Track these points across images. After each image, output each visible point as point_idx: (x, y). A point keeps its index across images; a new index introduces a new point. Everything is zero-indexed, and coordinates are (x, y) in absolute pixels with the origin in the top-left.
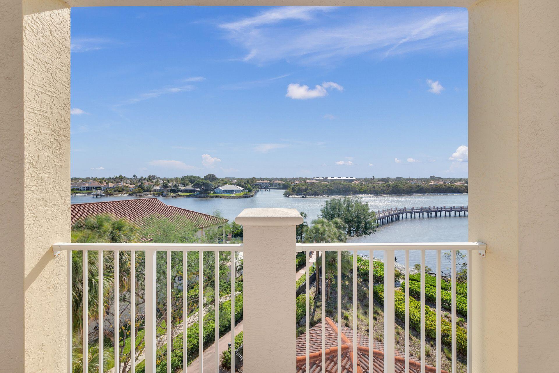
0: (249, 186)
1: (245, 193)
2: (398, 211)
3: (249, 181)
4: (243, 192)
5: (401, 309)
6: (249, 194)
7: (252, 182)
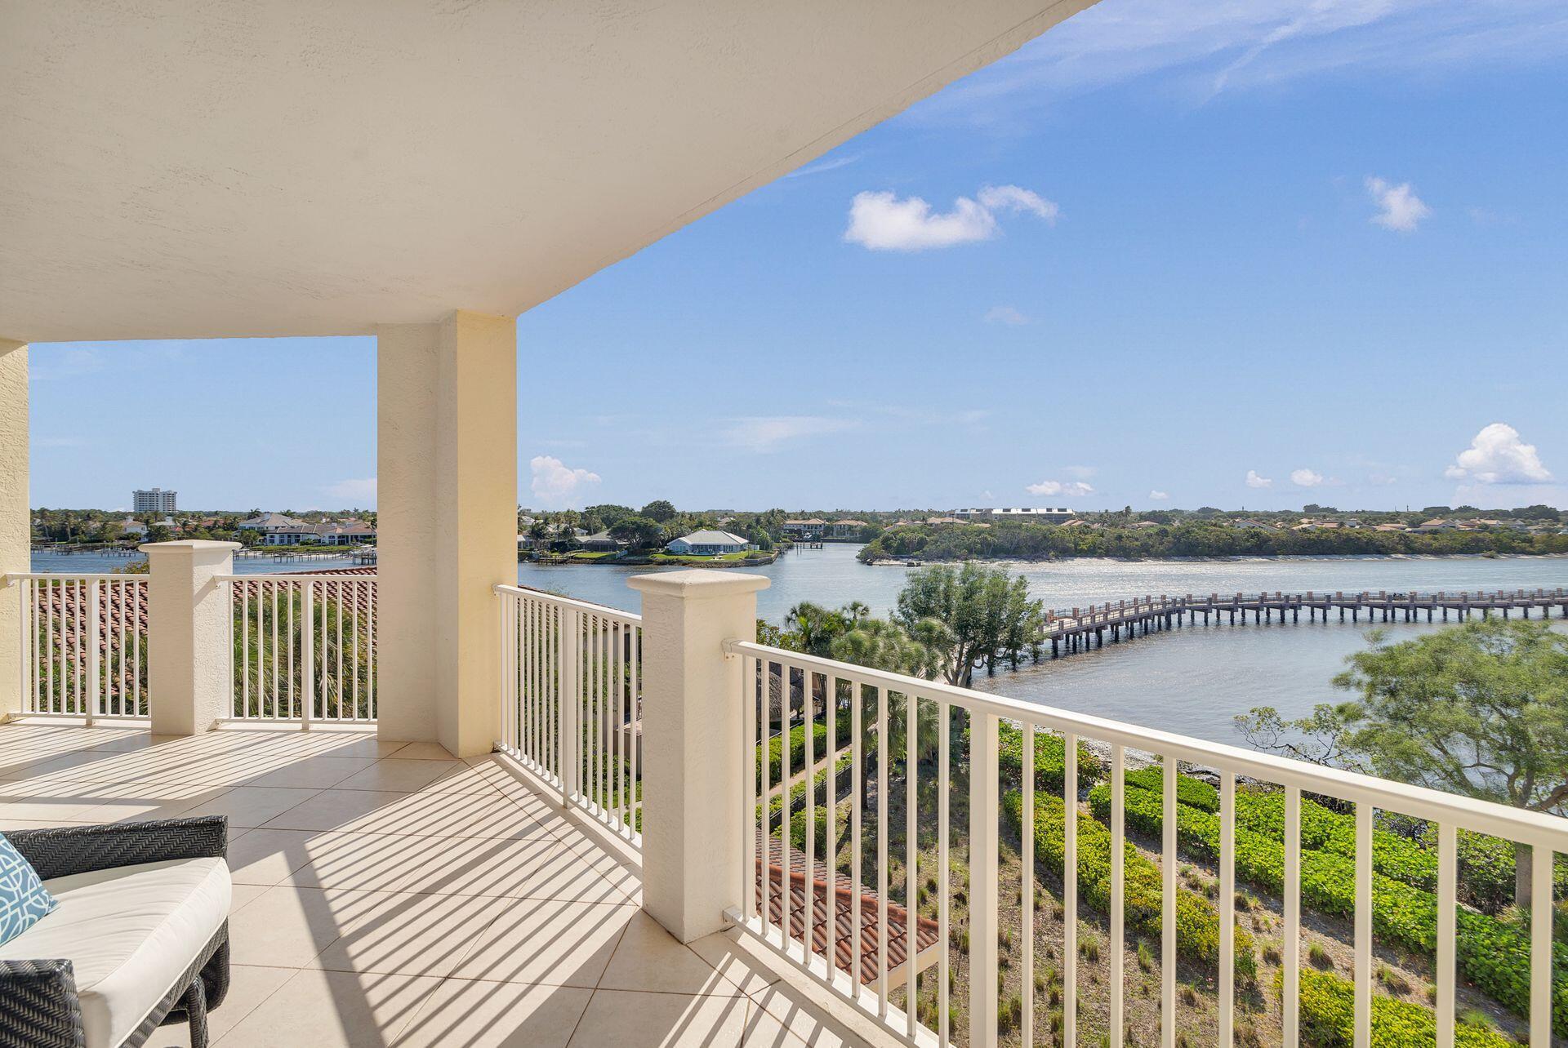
2: (1164, 604)
5: (1057, 848)
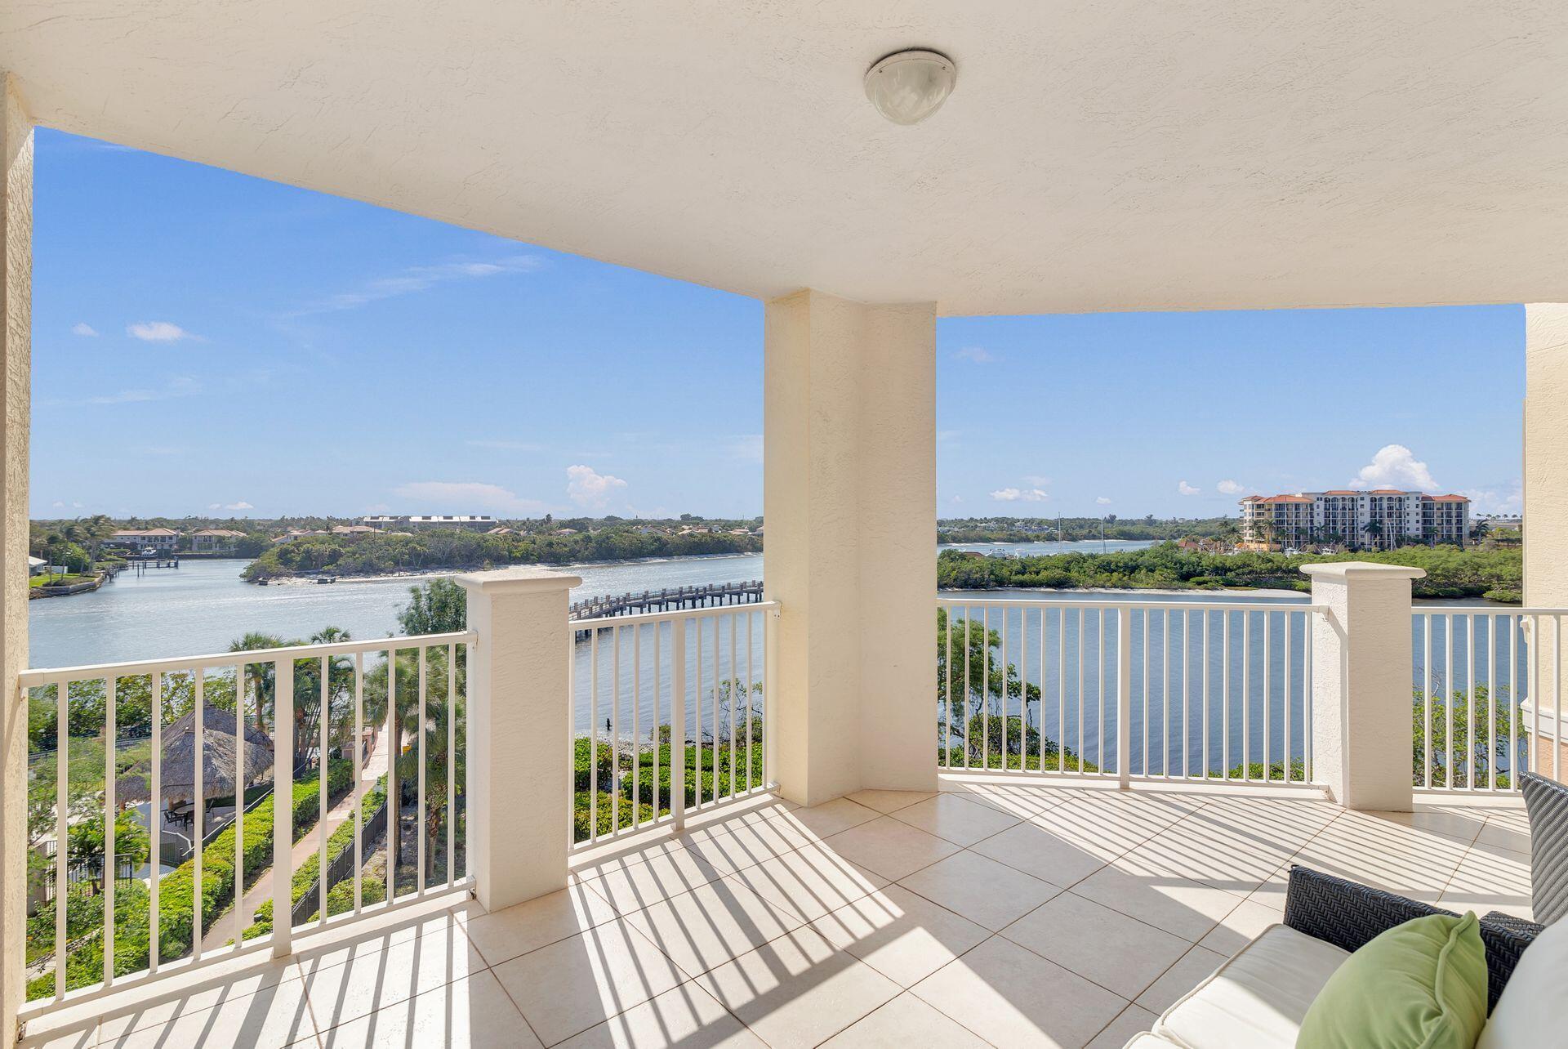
0: (76, 550)
1: (56, 577)
2: (611, 603)
3: (78, 530)
4: (39, 574)
6: (75, 580)
7: (93, 535)
